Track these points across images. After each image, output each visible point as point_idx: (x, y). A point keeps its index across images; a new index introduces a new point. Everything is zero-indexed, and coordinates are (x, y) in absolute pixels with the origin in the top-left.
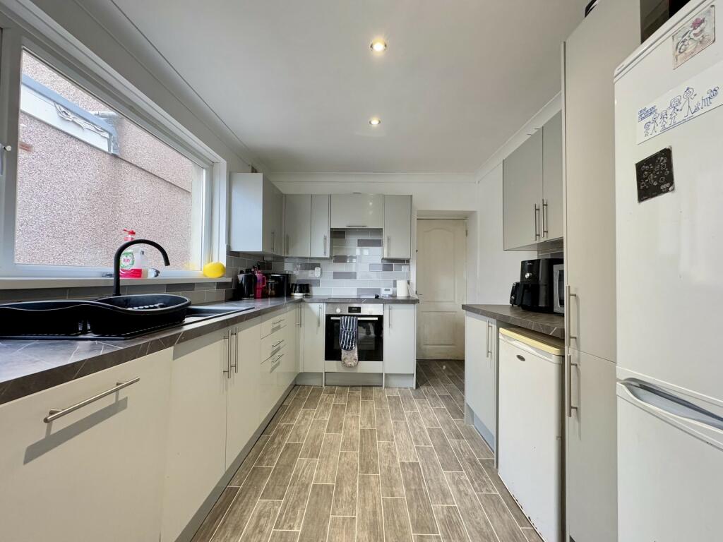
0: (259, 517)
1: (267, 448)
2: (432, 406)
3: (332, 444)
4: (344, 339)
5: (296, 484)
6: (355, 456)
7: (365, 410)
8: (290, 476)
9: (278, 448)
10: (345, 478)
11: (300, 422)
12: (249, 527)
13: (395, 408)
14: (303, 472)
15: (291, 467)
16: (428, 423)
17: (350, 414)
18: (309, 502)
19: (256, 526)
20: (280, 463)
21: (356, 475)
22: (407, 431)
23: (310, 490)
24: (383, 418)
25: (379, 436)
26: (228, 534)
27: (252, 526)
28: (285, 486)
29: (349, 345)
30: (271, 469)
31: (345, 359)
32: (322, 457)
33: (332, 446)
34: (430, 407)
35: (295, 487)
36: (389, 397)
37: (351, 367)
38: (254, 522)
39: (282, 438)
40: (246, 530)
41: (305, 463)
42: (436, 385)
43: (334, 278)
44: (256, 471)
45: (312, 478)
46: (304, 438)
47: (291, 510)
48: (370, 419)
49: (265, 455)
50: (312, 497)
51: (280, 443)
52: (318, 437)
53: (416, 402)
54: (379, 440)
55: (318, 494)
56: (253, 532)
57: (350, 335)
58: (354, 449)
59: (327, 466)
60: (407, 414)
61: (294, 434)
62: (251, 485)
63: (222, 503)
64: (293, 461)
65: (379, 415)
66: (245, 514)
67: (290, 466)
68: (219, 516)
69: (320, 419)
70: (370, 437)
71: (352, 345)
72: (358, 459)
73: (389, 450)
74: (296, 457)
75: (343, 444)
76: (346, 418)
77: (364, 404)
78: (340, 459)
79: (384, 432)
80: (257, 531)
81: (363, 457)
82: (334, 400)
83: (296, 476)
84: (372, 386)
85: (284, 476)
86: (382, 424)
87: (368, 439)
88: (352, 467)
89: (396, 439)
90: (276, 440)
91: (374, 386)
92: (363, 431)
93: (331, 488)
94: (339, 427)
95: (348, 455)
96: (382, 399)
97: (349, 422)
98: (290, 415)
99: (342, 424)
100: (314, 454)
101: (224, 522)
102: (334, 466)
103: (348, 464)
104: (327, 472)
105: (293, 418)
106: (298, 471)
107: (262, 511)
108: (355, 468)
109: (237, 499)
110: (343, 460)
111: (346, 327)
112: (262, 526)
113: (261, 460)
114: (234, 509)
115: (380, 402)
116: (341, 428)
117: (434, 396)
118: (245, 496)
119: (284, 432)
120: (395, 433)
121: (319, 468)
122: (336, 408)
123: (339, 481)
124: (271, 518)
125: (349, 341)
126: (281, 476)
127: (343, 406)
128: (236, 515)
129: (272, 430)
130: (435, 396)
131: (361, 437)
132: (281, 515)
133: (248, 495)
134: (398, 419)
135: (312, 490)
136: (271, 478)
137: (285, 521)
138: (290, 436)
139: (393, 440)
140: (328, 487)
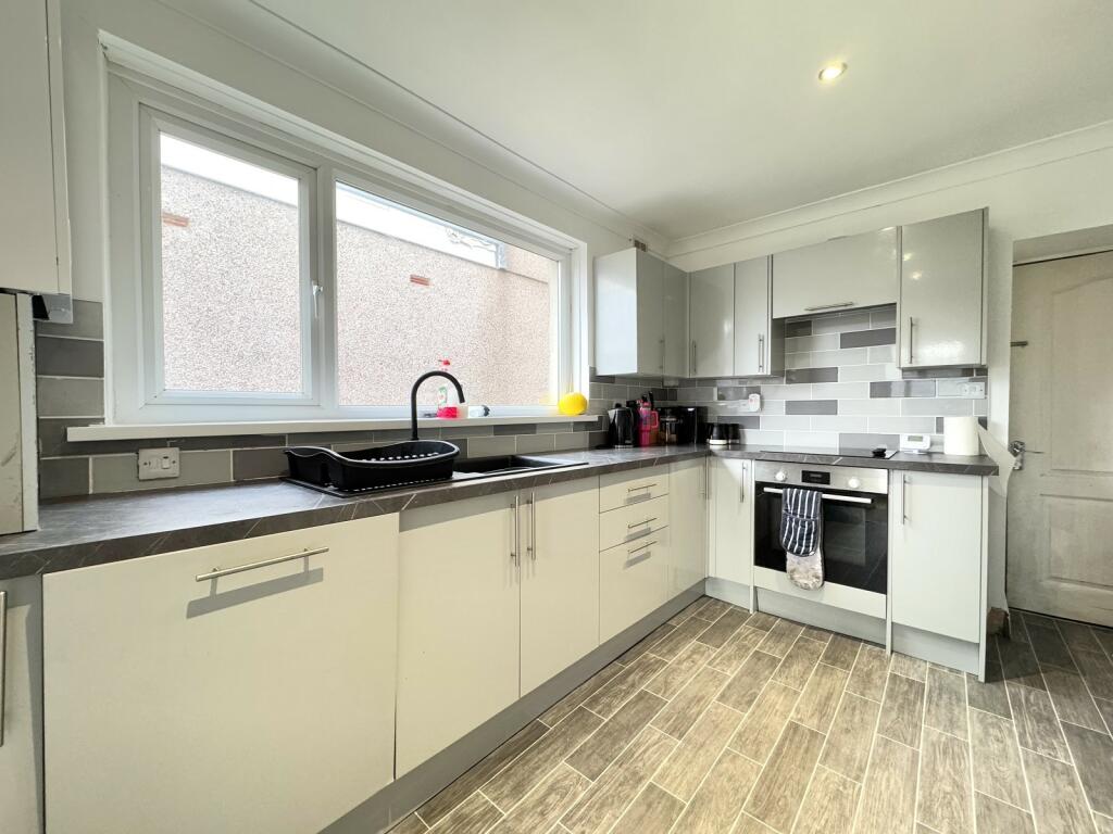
0: (552, 789)
1: (612, 685)
2: (1024, 743)
3: (717, 727)
4: (790, 532)
5: (625, 766)
6: (752, 771)
7: (819, 684)
8: (621, 748)
9: (628, 693)
10: (713, 805)
11: (680, 662)
12: (532, 795)
13: (901, 707)
14: (645, 752)
15: (631, 733)
16: (987, 783)
17: (781, 682)
18: (630, 811)
19: (541, 801)
20: (619, 718)
21: (737, 812)
22: (911, 775)
23: (642, 789)
24: (857, 719)
25: (827, 755)
26: (506, 789)
27: (536, 797)
28: (608, 761)
29: (801, 545)
30: (602, 721)
31: (793, 571)
32: (689, 741)
33: (717, 728)
34: (1014, 745)
35: (621, 770)
36: (894, 677)
37: (806, 588)
38: (542, 793)
39: (641, 677)
40: (527, 799)
41: (656, 737)
42: (1067, 691)
43: (787, 413)
44: (580, 715)
45: (655, 770)
46: (673, 693)
47: (597, 806)
48: (823, 710)
49: (603, 695)
50: (638, 803)
51: (633, 686)
52: (698, 701)
53: (970, 717)
54: (824, 760)
55: (649, 806)
56: (534, 807)
57: (803, 526)
58: (756, 755)
59: (690, 763)
60: (928, 734)
61: (661, 679)
62: (564, 733)
63: (519, 740)
64: (638, 725)
65: (850, 707)
66: (538, 772)
67: (630, 730)
68: (510, 755)
69: (718, 669)
70: (805, 745)
71: (807, 547)
72: (756, 780)
73: (838, 796)
74: (645, 720)
75: (740, 735)
76: (771, 688)
77: (823, 671)
78: (720, 761)
79: (845, 750)
80: (539, 810)
81: (768, 781)
82: (760, 643)
83: (631, 753)
84: (860, 640)
85: (613, 744)
86: (847, 731)
87: (798, 748)
88: (736, 791)
89: (871, 779)
90: (630, 679)
91: (867, 642)
92: (794, 728)
93: (678, 808)
94: (746, 699)
95: (739, 762)
96: (875, 676)
97: (772, 696)
98: (671, 644)
99: (754, 696)
100: (678, 730)
101: (510, 769)
102: (703, 770)
103: (730, 779)
104: (684, 773)
105: (672, 652)
106: (637, 745)
107: (558, 781)
108: (740, 796)
109: (539, 744)
110: (725, 765)
111: (796, 508)
112: (548, 805)
113: (595, 700)
114: (528, 757)
115: (865, 680)
116: (750, 703)
117: (1044, 719)
118: (549, 746)
119: (647, 668)
120: (873, 764)
121: (675, 759)
122: (759, 659)
123: (699, 802)
124: (566, 799)
125: (801, 538)
126: (608, 741)
127: (773, 661)
128: (526, 767)
129: (634, 658)
130: (1050, 720)
131: (784, 739)
132: (580, 805)
133: (554, 746)
134: (895, 736)
135: (643, 793)
136: (595, 737)
137: (581, 819)
138: (655, 680)
139: (858, 778)
140: (674, 802)
